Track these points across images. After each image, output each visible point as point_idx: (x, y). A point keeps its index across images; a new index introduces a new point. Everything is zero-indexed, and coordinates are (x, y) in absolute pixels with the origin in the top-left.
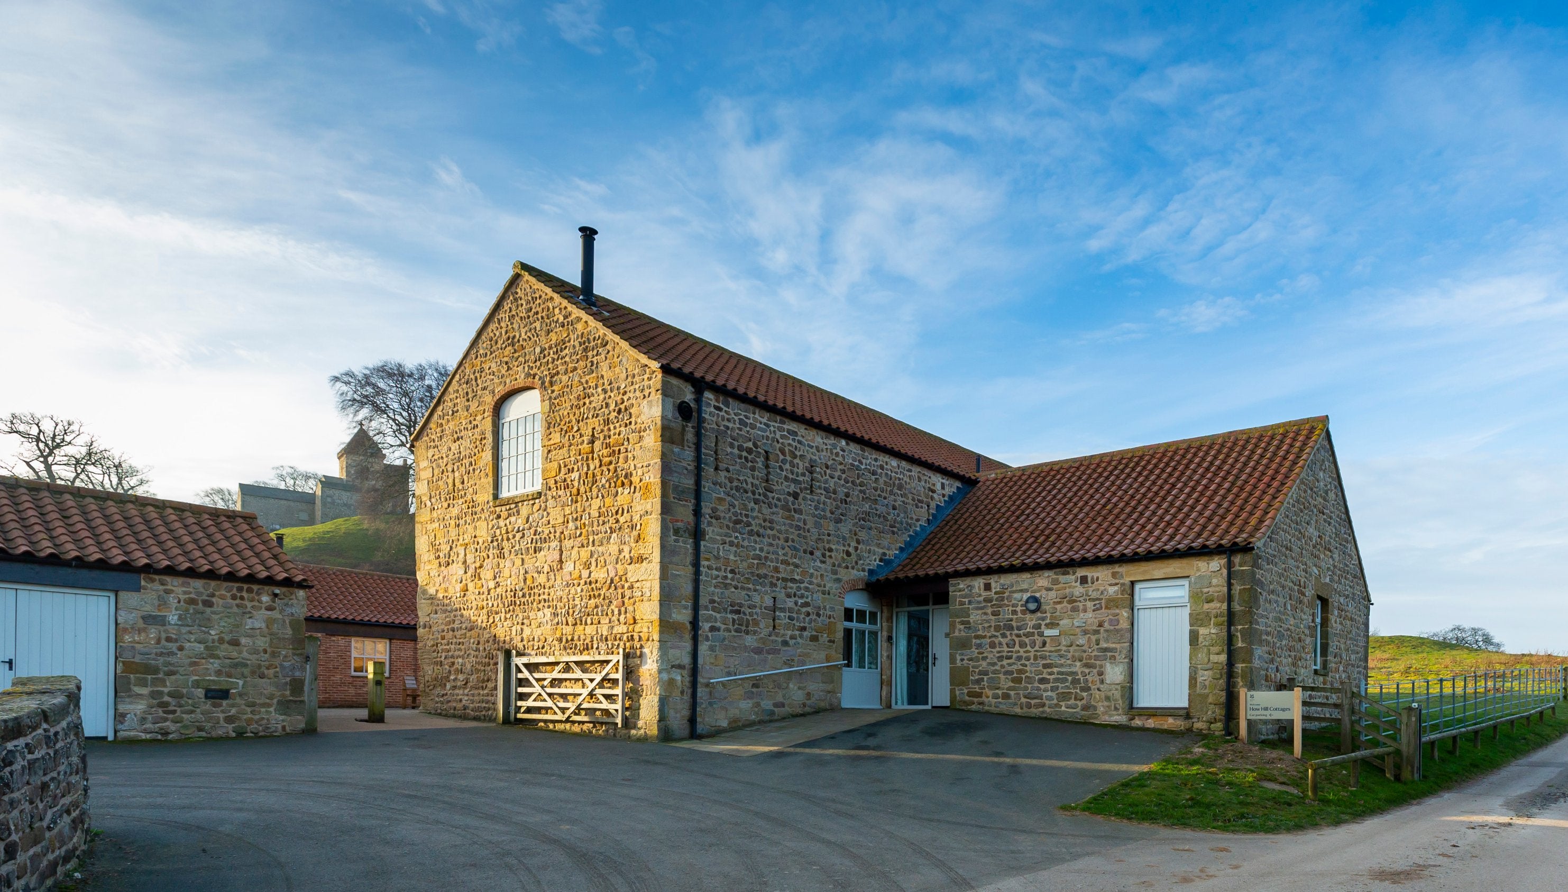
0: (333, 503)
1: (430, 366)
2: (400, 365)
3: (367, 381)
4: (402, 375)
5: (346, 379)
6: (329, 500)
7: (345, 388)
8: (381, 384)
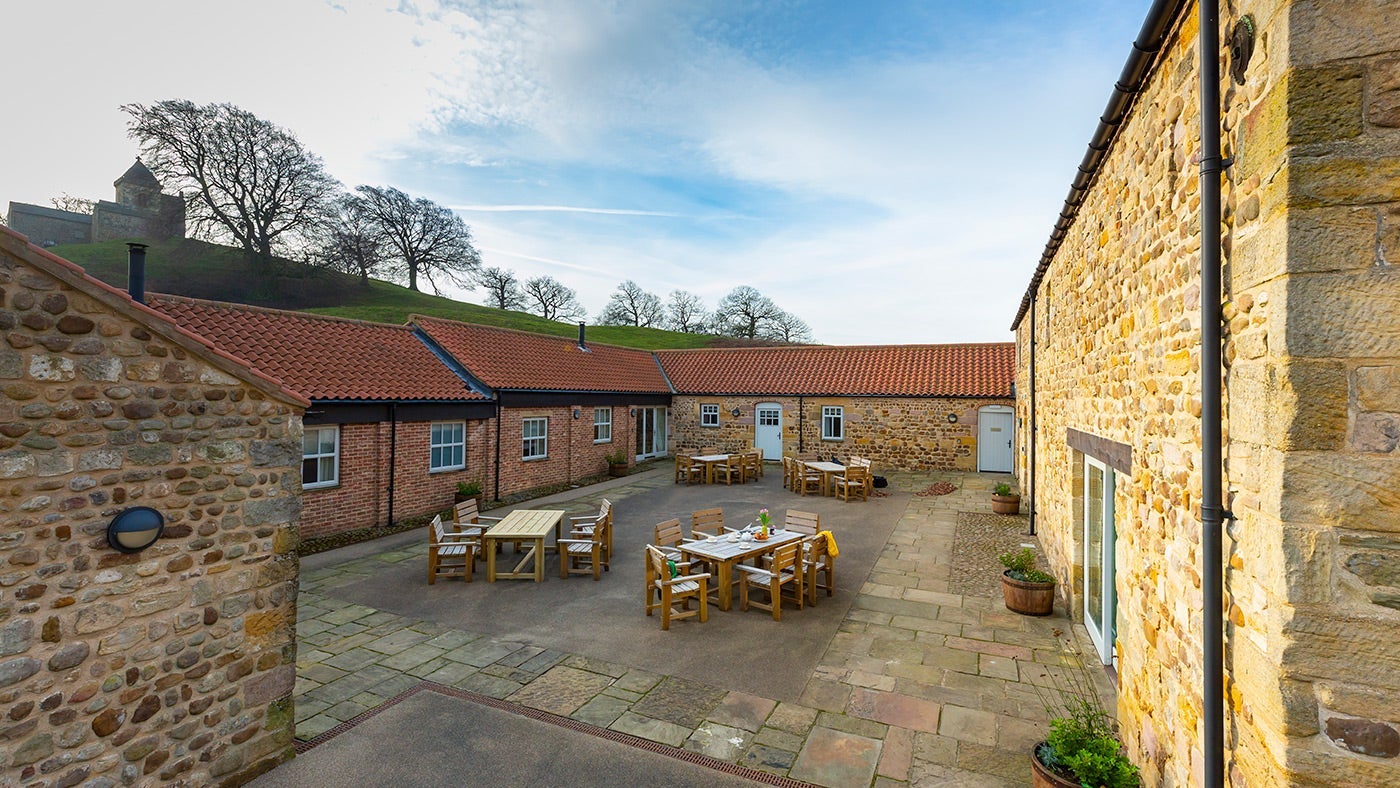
0: (111, 224)
1: (223, 105)
2: (189, 103)
3: (154, 113)
4: (192, 111)
5: (133, 109)
6: (106, 221)
7: (132, 118)
8: (170, 118)
